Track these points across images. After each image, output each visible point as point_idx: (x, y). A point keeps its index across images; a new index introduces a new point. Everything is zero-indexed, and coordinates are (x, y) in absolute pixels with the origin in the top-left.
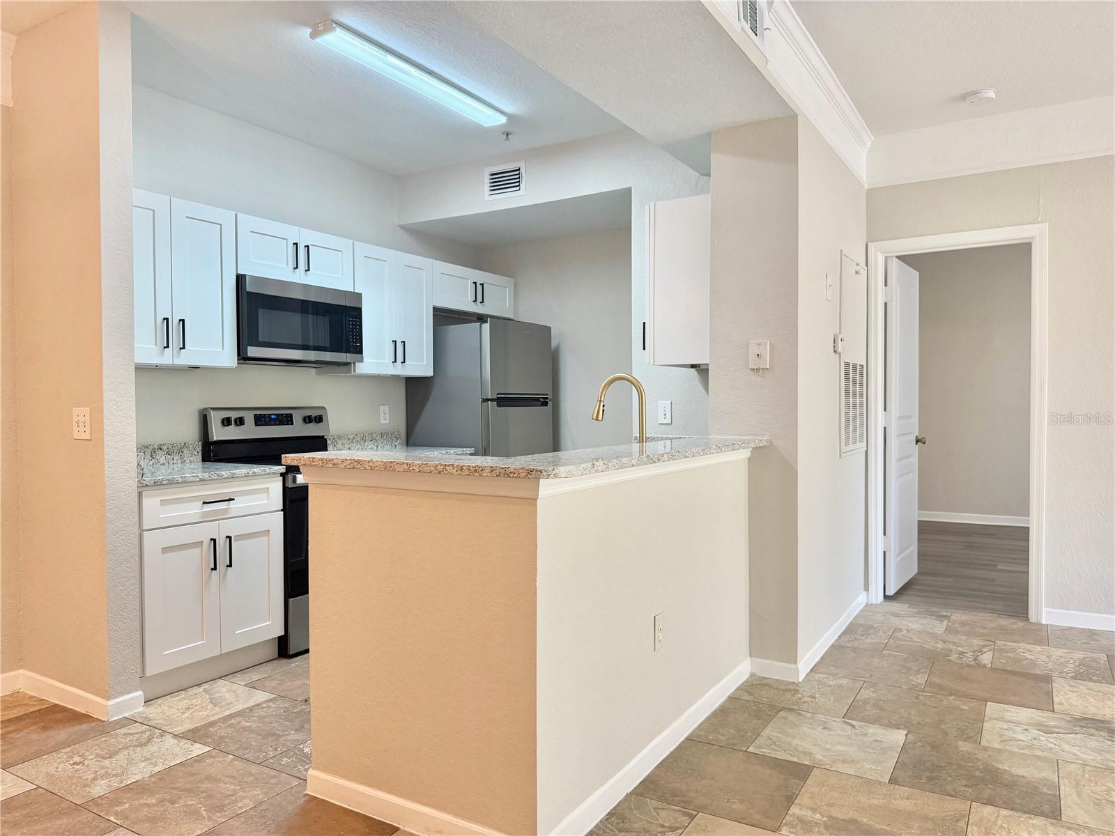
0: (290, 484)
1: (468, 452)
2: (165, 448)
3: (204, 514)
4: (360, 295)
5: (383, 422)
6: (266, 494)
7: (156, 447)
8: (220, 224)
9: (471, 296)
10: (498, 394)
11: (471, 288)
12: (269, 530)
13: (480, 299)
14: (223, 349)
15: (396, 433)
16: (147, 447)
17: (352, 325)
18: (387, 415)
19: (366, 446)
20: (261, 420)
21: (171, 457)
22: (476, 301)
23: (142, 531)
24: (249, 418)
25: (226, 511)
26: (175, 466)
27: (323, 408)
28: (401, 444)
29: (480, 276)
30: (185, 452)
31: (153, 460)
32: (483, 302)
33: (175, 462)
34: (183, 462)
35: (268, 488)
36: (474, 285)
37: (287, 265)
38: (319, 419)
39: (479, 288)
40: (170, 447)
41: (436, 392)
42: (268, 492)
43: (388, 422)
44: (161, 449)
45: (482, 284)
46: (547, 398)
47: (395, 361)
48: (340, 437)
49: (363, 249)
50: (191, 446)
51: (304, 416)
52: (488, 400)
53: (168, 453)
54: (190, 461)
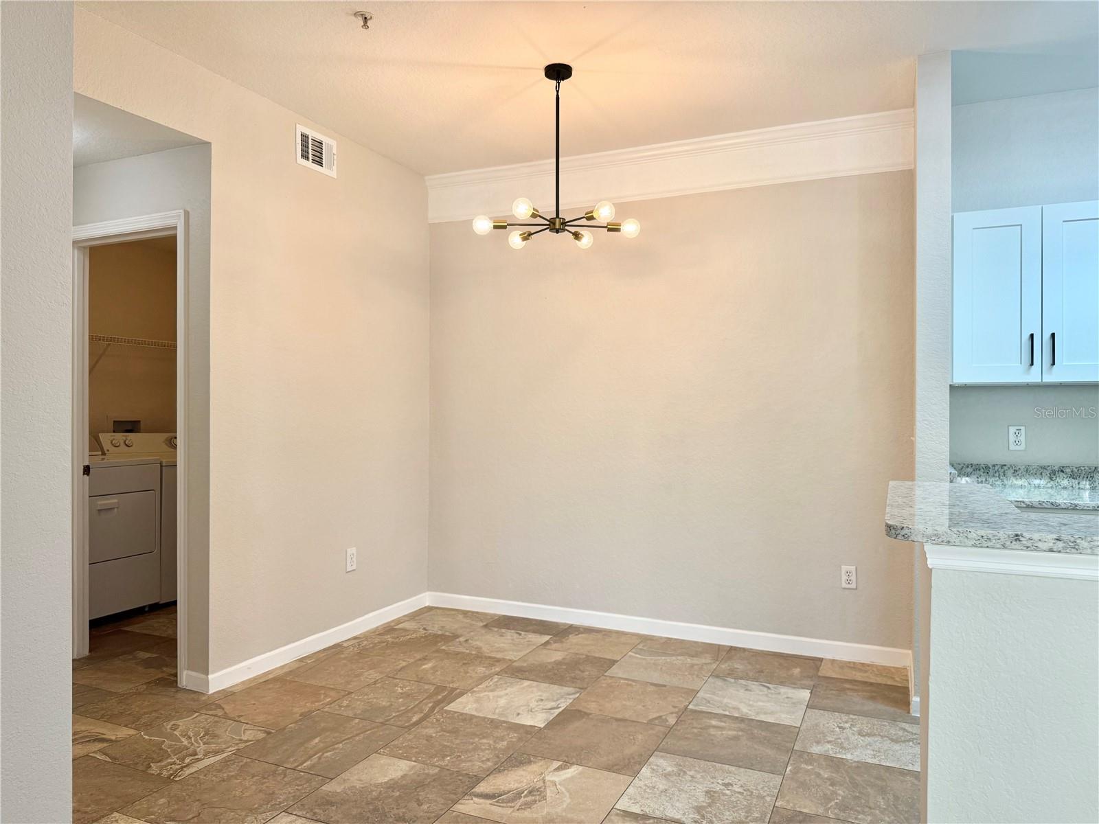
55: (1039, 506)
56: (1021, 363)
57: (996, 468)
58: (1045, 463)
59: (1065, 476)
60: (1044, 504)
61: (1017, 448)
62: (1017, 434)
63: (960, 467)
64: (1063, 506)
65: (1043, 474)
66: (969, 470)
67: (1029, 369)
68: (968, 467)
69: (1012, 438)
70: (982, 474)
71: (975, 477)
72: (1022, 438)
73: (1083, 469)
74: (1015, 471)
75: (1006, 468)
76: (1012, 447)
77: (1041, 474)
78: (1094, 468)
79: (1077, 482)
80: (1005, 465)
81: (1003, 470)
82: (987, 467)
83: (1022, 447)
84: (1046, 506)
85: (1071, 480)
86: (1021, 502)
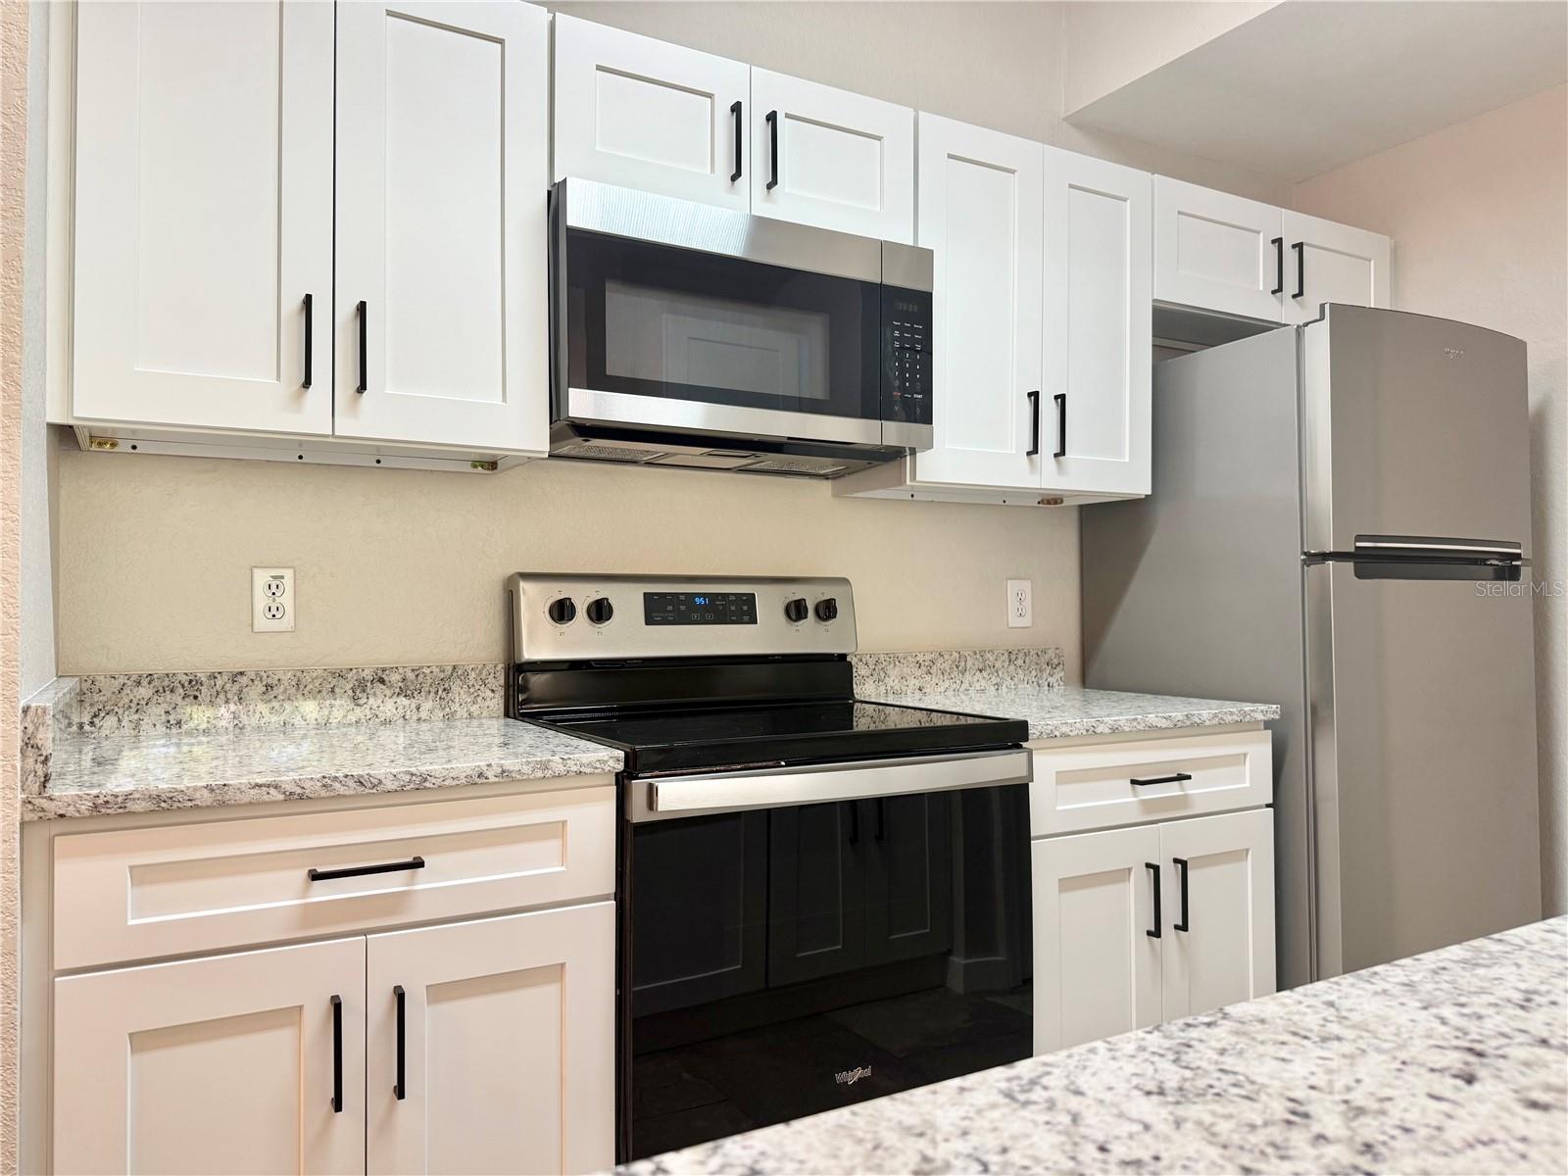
0: (639, 814)
1: (1260, 717)
2: (395, 677)
3: (310, 913)
4: (927, 256)
5: (1014, 621)
6: (556, 843)
7: (368, 674)
8: (501, 42)
9: (1265, 279)
10: (1359, 538)
11: (1265, 255)
12: (563, 965)
13: (1291, 285)
14: (504, 399)
15: (1051, 654)
16: (341, 675)
17: (901, 339)
18: (1028, 603)
19: (965, 685)
20: (661, 609)
21: (414, 703)
22: (1280, 289)
23: (49, 973)
24: (628, 602)
25: (398, 900)
26: (424, 726)
27: (844, 581)
28: (1066, 682)
29: (1293, 225)
30: (455, 688)
31: (358, 710)
32: (1301, 293)
33: (424, 715)
34: (449, 718)
35: (564, 823)
36: (1274, 249)
37: (713, 170)
38: (827, 610)
39: (1290, 257)
40: (411, 676)
41: (1161, 541)
42: (563, 836)
43: (1029, 624)
44: (382, 681)
45: (1299, 246)
46: (1518, 557)
47: (1035, 450)
48: (895, 659)
49: (942, 132)
50: (473, 675)
51: (788, 601)
52: (1324, 557)
53: (403, 692)
54: (471, 716)
55: (323, 793)
56: (278, 377)
57: (219, 682)
58: (339, 662)
59: (388, 693)
60: (337, 785)
61: (274, 625)
62: (273, 590)
63: (117, 684)
64: (390, 785)
65: (337, 690)
66: (144, 692)
67: (299, 397)
68: (139, 683)
69: (261, 600)
70: (179, 700)
71: (161, 710)
72: (286, 600)
73: (428, 671)
74: (269, 687)
75: (244, 680)
76: (262, 623)
77: (333, 691)
78: (450, 669)
79: (413, 706)
80: (242, 673)
81: (236, 687)
82: (194, 682)
83: (287, 622)
84: (342, 790)
85: (403, 701)
86: (269, 786)
